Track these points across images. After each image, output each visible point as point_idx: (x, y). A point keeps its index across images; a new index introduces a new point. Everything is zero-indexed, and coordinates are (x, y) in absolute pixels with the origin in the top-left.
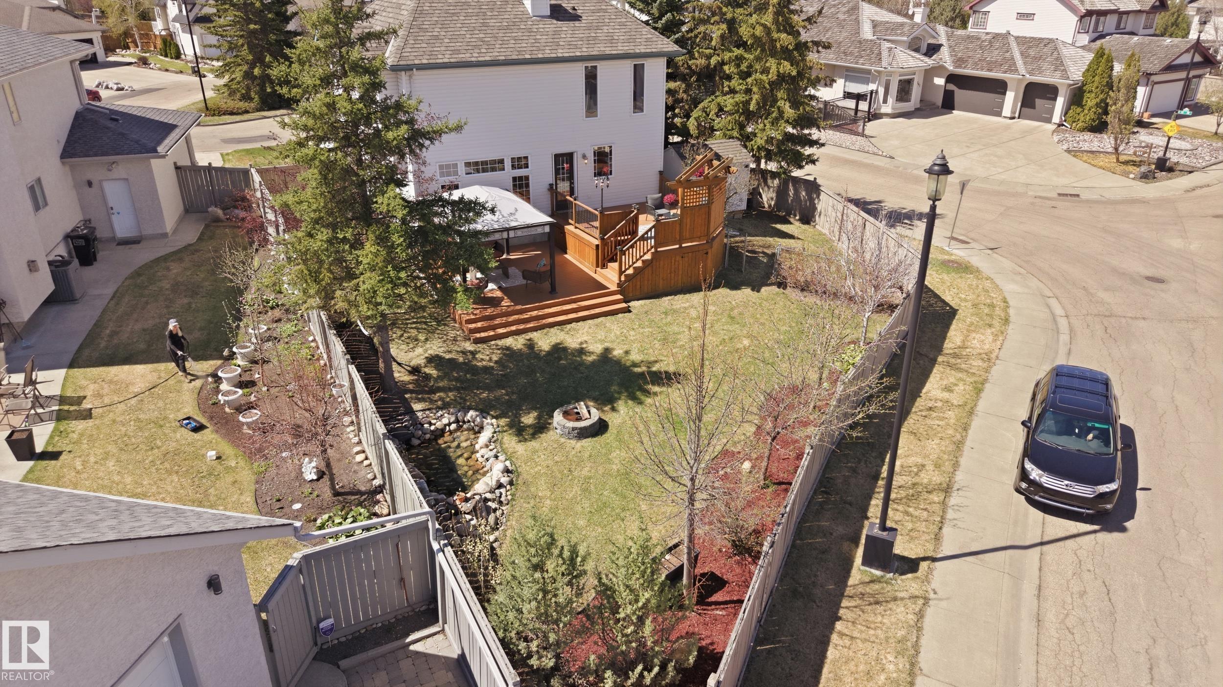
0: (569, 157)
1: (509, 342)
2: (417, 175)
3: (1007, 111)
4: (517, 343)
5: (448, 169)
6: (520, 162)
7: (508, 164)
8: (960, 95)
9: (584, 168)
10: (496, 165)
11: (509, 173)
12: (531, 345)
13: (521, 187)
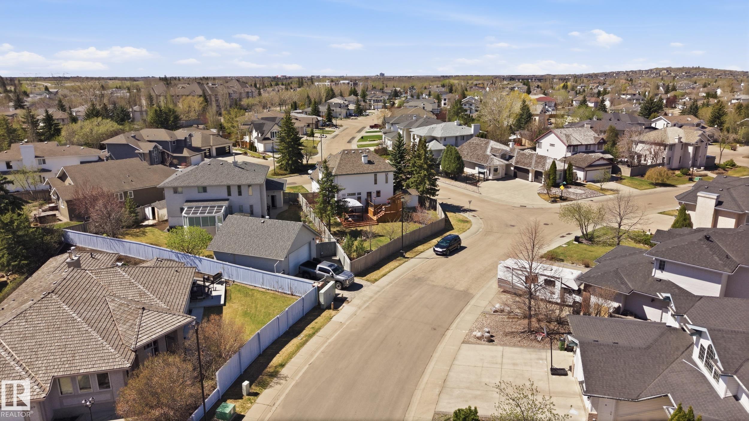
0: (370, 193)
1: (352, 229)
2: (337, 196)
3: (530, 179)
4: (354, 229)
5: (344, 195)
6: (360, 194)
7: (356, 194)
8: (519, 173)
9: (374, 195)
10: (354, 194)
11: (357, 196)
12: (356, 229)
13: (359, 199)
